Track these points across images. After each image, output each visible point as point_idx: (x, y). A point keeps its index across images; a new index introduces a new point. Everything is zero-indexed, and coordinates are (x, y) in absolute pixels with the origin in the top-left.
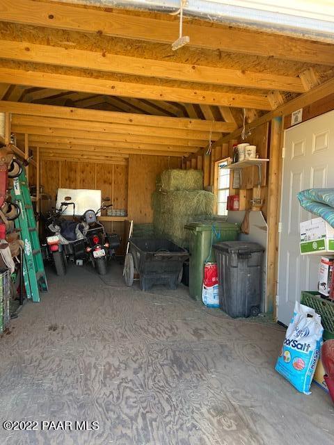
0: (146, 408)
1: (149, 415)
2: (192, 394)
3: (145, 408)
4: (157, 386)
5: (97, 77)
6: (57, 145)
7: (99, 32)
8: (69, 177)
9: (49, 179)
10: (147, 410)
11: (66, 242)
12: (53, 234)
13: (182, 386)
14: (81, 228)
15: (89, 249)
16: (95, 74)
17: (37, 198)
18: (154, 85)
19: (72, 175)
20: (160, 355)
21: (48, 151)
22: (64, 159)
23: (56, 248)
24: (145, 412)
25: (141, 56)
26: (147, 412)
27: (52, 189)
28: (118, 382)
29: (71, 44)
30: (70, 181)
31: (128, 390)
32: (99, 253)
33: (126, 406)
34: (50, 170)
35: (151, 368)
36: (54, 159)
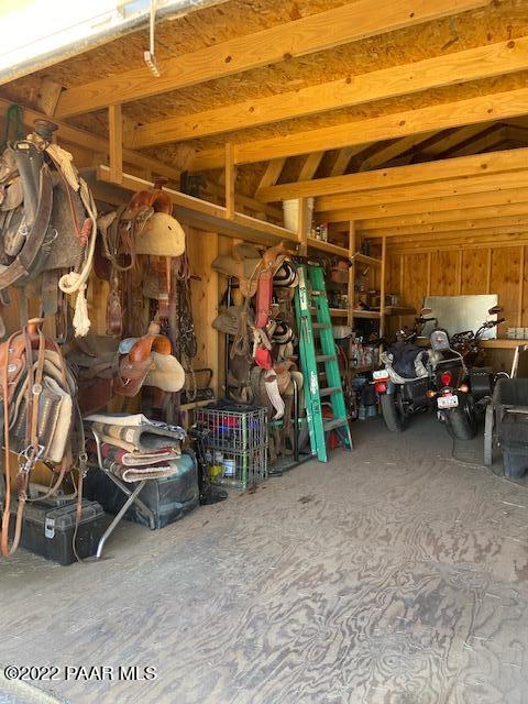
0: (300, 644)
1: (293, 657)
2: (393, 659)
3: (298, 644)
4: (352, 624)
5: (375, 115)
6: (412, 229)
7: (285, 56)
8: (444, 277)
9: (414, 282)
10: (298, 648)
11: (401, 380)
12: (383, 367)
13: (391, 640)
14: (425, 360)
15: (432, 394)
16: (368, 112)
17: (381, 313)
18: (475, 96)
19: (449, 273)
20: (412, 581)
21: (405, 240)
22: (435, 249)
23: (383, 387)
24: (292, 649)
25: (404, 60)
26: (296, 651)
27: (417, 298)
28: (302, 595)
29: (296, 82)
30: (445, 283)
31: (304, 612)
32: (448, 401)
33: (278, 630)
34: (416, 269)
35: (372, 595)
36: (419, 250)
